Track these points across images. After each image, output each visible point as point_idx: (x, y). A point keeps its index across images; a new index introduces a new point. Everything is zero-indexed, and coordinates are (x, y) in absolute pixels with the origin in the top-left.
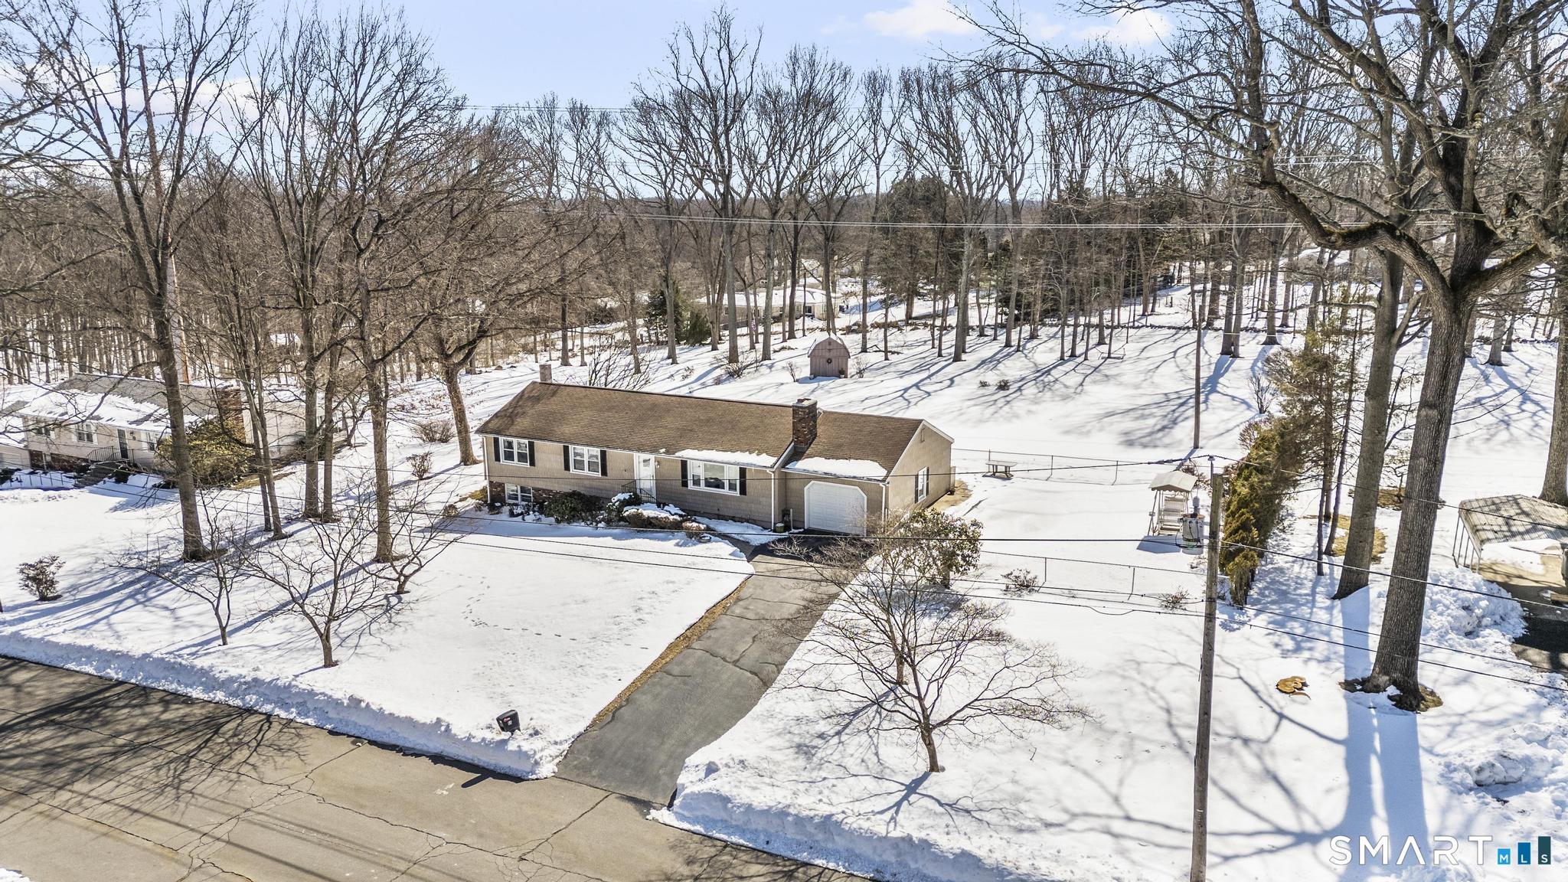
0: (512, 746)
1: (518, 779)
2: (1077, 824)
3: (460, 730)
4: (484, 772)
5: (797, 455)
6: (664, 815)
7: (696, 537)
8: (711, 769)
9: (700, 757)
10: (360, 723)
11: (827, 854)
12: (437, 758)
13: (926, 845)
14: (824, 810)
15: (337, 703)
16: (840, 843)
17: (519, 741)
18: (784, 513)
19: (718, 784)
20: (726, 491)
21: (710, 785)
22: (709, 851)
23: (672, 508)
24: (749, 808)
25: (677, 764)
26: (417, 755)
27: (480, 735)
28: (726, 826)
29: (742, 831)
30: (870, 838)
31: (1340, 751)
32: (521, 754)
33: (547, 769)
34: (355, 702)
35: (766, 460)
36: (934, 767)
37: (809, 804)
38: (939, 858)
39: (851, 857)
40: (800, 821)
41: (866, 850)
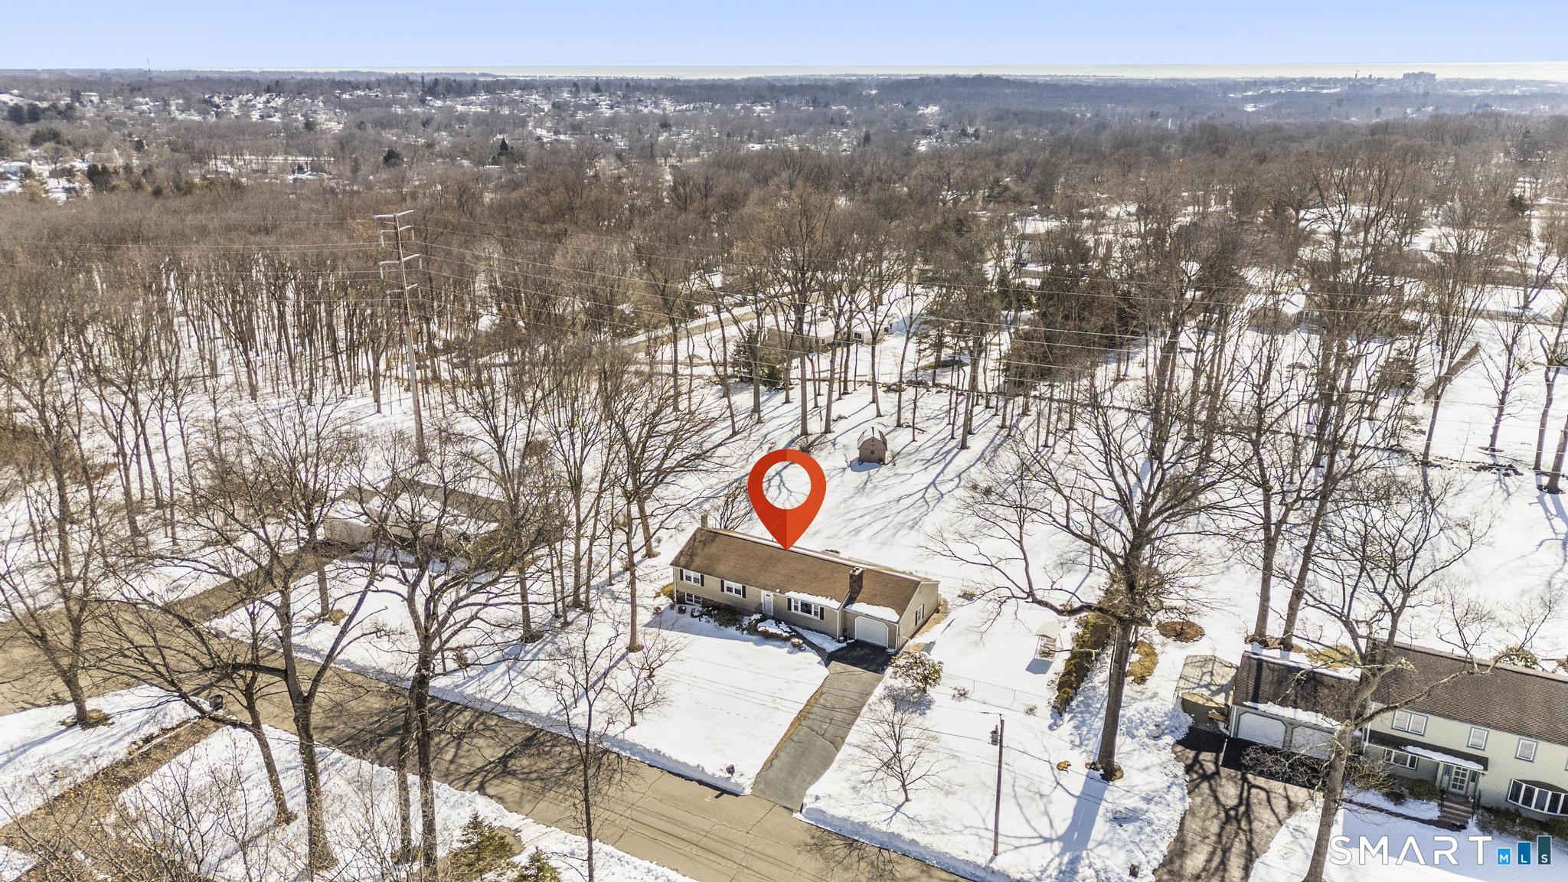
0: (733, 780)
1: (737, 795)
2: (967, 832)
3: (709, 770)
4: (723, 791)
5: (851, 600)
6: (798, 815)
7: (798, 648)
8: (817, 798)
9: (813, 790)
10: (662, 762)
11: (862, 836)
12: (701, 782)
13: (899, 836)
14: (863, 819)
15: (649, 751)
16: (868, 832)
17: (735, 778)
18: (844, 630)
19: (820, 805)
20: (812, 616)
21: (816, 805)
22: (818, 833)
23: (783, 625)
24: (833, 817)
25: (802, 795)
26: (691, 780)
27: (718, 774)
28: (824, 823)
29: (830, 825)
30: (879, 831)
31: (1074, 801)
32: (736, 784)
33: (748, 791)
34: (658, 752)
35: (835, 604)
36: (907, 800)
37: (858, 816)
38: (903, 841)
39: (872, 839)
40: (853, 823)
41: (876, 835)
